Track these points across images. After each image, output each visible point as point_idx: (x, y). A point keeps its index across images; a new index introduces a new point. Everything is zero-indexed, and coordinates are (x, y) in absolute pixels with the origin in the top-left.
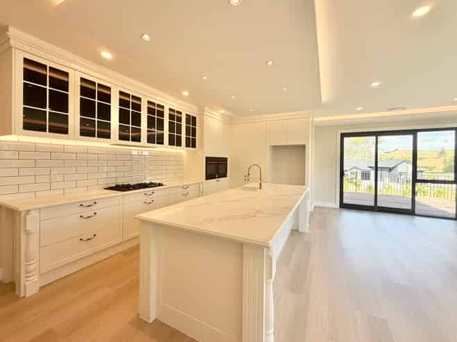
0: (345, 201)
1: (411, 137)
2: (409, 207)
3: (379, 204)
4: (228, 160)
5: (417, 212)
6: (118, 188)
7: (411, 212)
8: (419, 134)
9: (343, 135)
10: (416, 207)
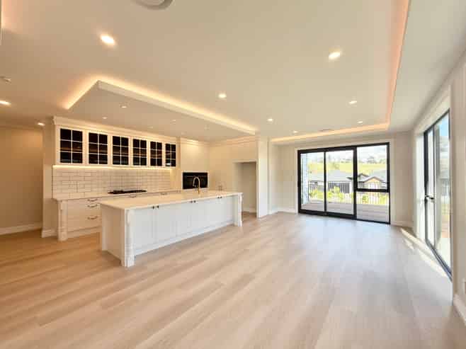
0: (303, 208)
1: (351, 153)
2: (352, 213)
3: (328, 210)
4: (208, 175)
5: (358, 217)
6: (115, 192)
7: (353, 217)
8: (358, 149)
9: (300, 152)
10: (358, 212)
